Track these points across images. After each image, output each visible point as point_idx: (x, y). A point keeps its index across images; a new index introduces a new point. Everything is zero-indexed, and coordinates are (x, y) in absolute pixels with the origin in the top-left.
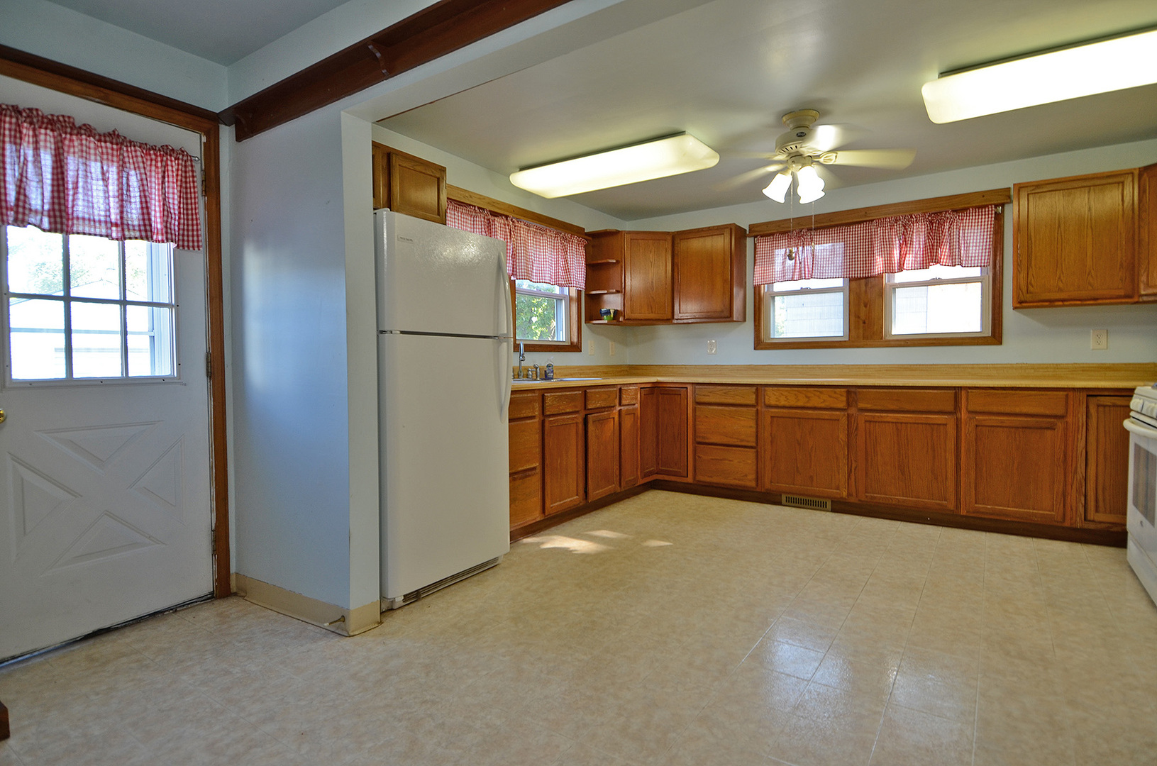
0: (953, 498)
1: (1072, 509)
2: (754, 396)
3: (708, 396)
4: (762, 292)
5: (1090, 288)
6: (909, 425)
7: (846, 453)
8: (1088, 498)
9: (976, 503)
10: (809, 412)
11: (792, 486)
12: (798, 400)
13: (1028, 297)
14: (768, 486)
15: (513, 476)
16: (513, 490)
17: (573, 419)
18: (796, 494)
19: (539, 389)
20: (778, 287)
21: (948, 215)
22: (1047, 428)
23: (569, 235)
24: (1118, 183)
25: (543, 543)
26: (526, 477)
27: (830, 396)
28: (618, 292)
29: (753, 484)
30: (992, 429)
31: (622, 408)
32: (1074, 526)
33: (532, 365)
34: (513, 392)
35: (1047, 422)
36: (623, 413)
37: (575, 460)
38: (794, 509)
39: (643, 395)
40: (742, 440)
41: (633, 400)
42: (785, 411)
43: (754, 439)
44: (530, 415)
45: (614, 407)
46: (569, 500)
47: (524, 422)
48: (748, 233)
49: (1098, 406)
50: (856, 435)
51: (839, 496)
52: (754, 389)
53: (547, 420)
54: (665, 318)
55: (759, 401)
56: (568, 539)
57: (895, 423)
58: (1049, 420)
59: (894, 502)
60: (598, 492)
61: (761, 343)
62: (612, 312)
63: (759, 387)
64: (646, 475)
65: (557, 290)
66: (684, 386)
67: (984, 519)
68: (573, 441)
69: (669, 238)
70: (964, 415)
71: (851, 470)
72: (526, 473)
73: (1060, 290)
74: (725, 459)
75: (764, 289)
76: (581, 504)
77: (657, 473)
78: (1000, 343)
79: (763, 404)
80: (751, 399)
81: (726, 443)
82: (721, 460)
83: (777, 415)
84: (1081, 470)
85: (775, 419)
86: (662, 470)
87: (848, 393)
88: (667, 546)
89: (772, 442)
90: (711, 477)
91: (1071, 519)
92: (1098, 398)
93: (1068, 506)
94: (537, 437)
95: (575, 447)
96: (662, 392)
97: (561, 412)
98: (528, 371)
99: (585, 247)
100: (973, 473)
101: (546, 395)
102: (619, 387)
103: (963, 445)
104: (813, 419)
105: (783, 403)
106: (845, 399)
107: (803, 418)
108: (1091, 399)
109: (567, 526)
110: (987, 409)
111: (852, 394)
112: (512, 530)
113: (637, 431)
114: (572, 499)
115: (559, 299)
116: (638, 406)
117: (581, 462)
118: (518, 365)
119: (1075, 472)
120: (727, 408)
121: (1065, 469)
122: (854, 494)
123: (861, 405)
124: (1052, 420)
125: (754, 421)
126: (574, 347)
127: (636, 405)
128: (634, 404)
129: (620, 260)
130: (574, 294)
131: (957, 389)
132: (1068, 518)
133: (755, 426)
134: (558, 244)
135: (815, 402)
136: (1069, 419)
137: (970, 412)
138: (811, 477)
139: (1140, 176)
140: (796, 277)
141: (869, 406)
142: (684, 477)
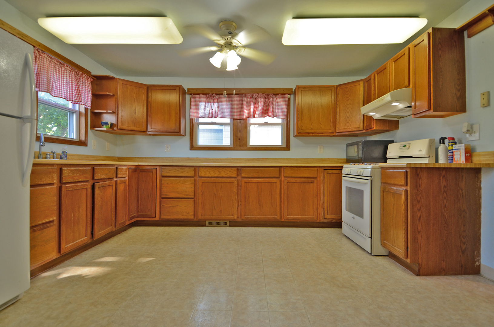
0: (279, 214)
1: (320, 215)
2: (193, 172)
3: (169, 172)
4: (194, 122)
5: (321, 129)
6: (262, 184)
7: (237, 198)
8: (325, 210)
9: (287, 216)
10: (220, 179)
11: (212, 216)
12: (215, 173)
13: (301, 131)
14: (200, 217)
15: (33, 228)
16: (32, 239)
17: (84, 186)
18: (213, 220)
19: (57, 164)
20: (201, 120)
21: (272, 96)
22: (312, 183)
23: (81, 73)
24: (330, 90)
25: (59, 274)
26: (45, 228)
27: (230, 171)
28: (113, 112)
29: (192, 217)
30: (293, 184)
31: (118, 179)
32: (320, 221)
33: (50, 151)
34: (34, 165)
35: (311, 180)
36: (118, 182)
37: (85, 213)
38: (212, 227)
39: (130, 172)
40: (187, 195)
41: (124, 174)
42: (209, 179)
43: (193, 194)
44: (49, 182)
45: (112, 178)
46: (80, 240)
47: (43, 187)
48: (187, 92)
49: (327, 173)
50: (241, 189)
51: (233, 219)
52: (193, 168)
53: (64, 186)
54: (143, 131)
55: (196, 175)
56: (80, 268)
57: (257, 183)
58: (312, 179)
59: (256, 219)
60: (101, 232)
61: (193, 147)
62: (109, 124)
63: (196, 167)
64: (131, 219)
65: (70, 105)
66: (155, 167)
67: (289, 222)
68: (84, 200)
69: (145, 88)
70: (283, 178)
71: (238, 206)
72: (45, 225)
73: (312, 129)
74: (177, 206)
75: (195, 121)
76: (89, 242)
77: (137, 217)
78: (289, 150)
79: (198, 176)
80: (192, 173)
81: (178, 197)
82: (175, 206)
83: (206, 181)
84: (322, 199)
85: (204, 183)
86: (140, 215)
87: (238, 169)
88: (152, 260)
89: (202, 195)
90: (170, 216)
91: (319, 218)
92: (327, 170)
93: (318, 213)
94: (55, 198)
95: (85, 205)
96: (141, 171)
97: (75, 181)
98: (47, 155)
99: (92, 82)
100: (286, 203)
101: (63, 168)
102: (116, 166)
103: (282, 191)
104: (222, 182)
105: (208, 175)
106: (236, 172)
107: (217, 182)
108: (325, 171)
109: (78, 258)
110: (291, 175)
111: (239, 170)
112: (32, 269)
113: (126, 193)
114: (82, 239)
115: (72, 112)
116: (127, 178)
117: (89, 215)
118: (39, 151)
119: (320, 200)
120: (179, 179)
121: (317, 199)
122: (240, 217)
123: (243, 175)
124: (313, 179)
125: (193, 185)
126: (82, 143)
127: (126, 178)
128: (125, 177)
129: (115, 94)
130: (82, 110)
131: (280, 167)
132: (318, 218)
133: (194, 187)
134: (73, 75)
135: (223, 174)
136: (318, 179)
137: (285, 177)
138: (221, 211)
139: (337, 88)
140: (210, 116)
141: (246, 176)
142: (154, 217)
